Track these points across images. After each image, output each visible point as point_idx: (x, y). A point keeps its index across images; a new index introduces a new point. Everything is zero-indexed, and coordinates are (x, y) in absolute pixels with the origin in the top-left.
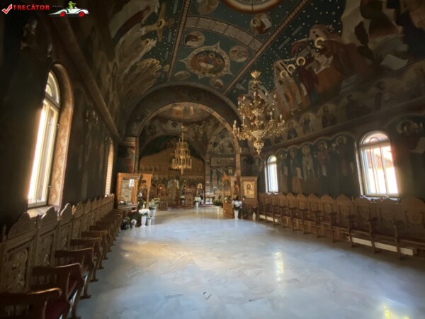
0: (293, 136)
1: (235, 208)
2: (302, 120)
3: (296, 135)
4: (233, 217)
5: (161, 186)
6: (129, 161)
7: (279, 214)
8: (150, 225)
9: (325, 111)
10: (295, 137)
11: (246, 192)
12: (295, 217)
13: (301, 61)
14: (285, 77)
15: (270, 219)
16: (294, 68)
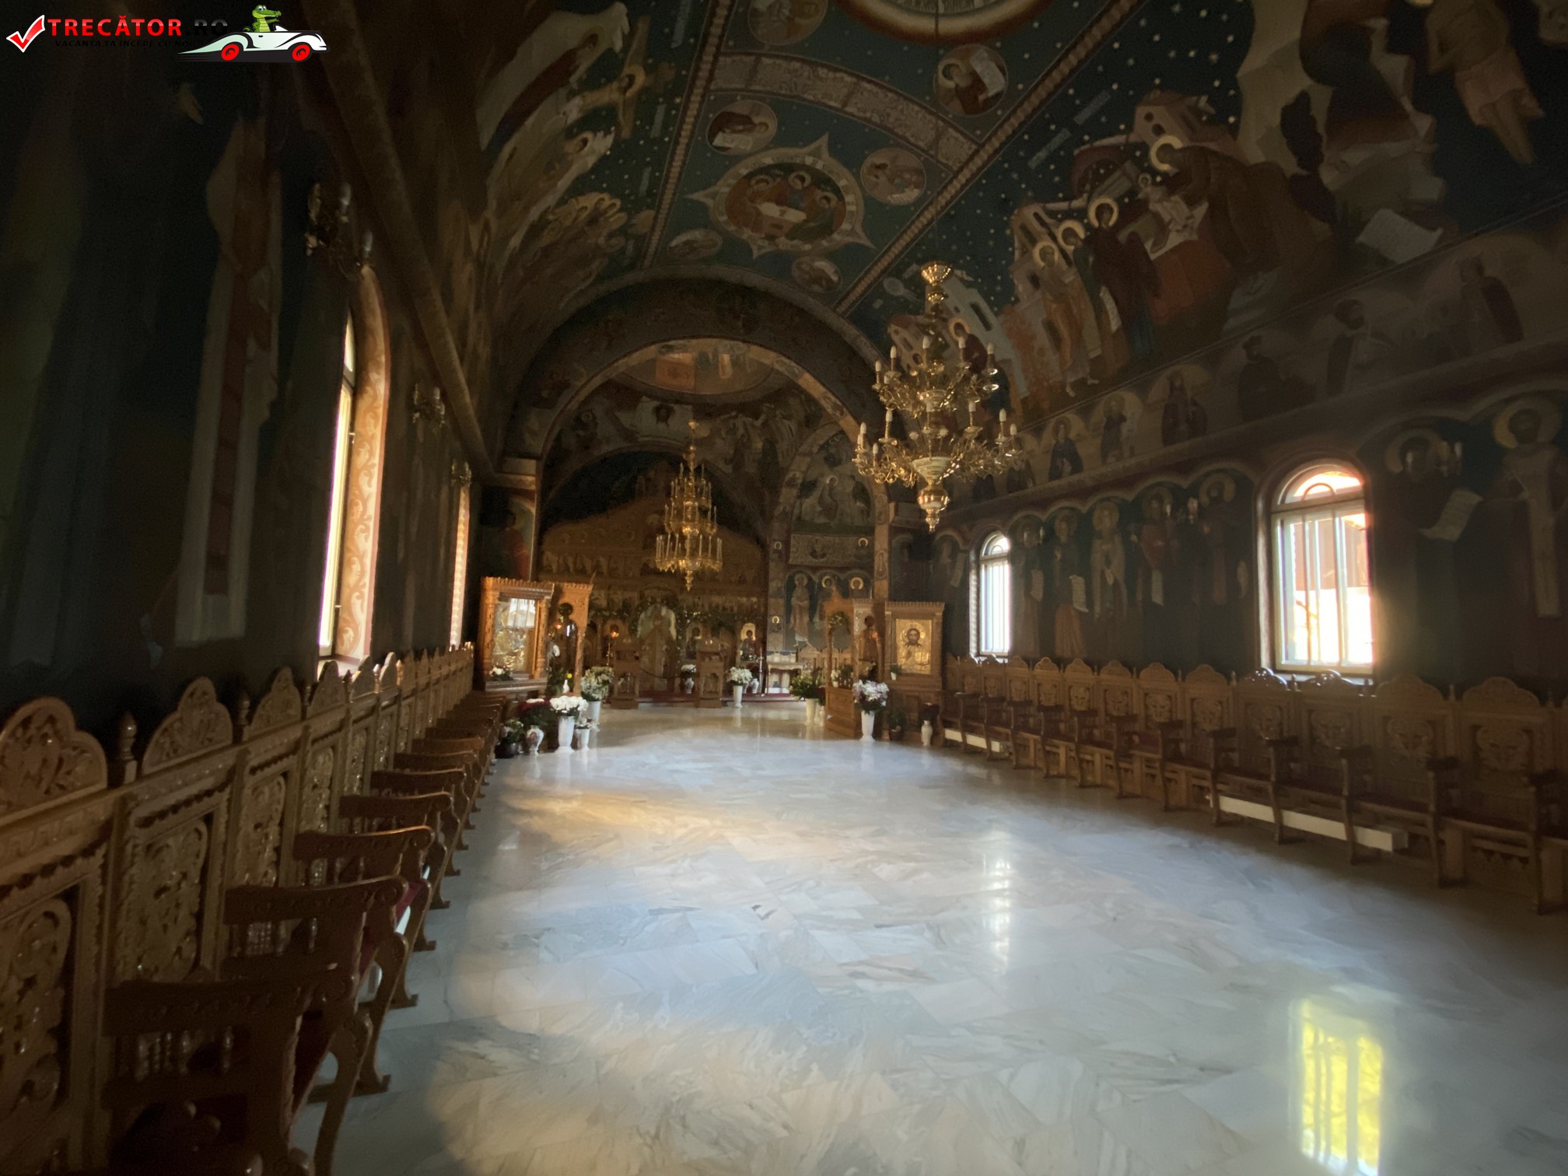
0: (1068, 468)
1: (865, 704)
2: (1099, 415)
3: (1077, 467)
4: (857, 734)
5: (615, 628)
6: (518, 538)
7: (1007, 725)
8: (585, 749)
9: (1172, 388)
10: (1074, 471)
11: (902, 652)
12: (1057, 734)
13: (1102, 210)
14: (1051, 264)
15: (977, 741)
16: (1082, 235)
